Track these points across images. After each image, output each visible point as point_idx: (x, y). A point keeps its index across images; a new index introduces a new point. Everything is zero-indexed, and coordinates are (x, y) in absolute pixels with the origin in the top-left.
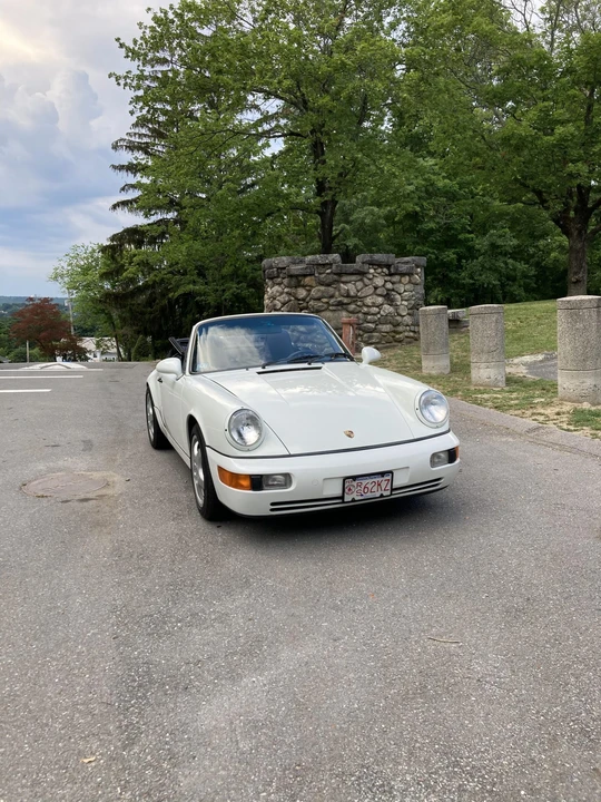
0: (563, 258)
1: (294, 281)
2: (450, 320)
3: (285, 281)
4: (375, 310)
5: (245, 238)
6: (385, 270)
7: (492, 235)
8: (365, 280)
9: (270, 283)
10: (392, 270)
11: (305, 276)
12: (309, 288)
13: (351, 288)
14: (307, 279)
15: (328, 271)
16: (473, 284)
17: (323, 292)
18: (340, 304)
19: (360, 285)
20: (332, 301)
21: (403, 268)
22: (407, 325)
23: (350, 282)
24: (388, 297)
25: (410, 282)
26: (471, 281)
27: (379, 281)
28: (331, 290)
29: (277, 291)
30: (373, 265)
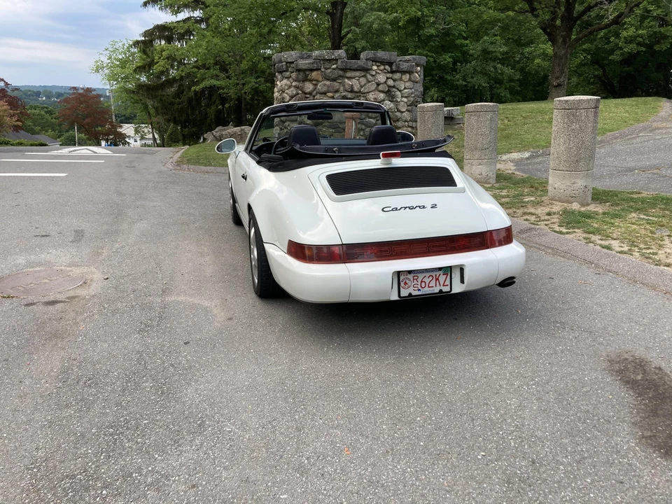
0: (546, 64)
1: (301, 75)
2: (445, 117)
3: (294, 75)
5: (261, 35)
6: (387, 67)
7: (484, 41)
8: (369, 77)
9: (279, 76)
10: (394, 68)
11: (312, 70)
12: (315, 82)
13: (355, 82)
14: (314, 73)
15: (334, 66)
16: (465, 85)
17: (328, 87)
18: (345, 98)
19: (363, 80)
20: (337, 95)
21: (405, 66)
22: (406, 121)
23: (354, 78)
24: (389, 93)
25: (410, 80)
26: (464, 83)
27: (381, 78)
28: (336, 84)
29: (286, 85)
30: (376, 62)
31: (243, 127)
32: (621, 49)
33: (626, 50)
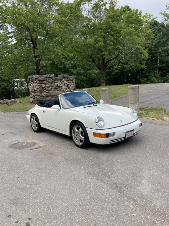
1: (41, 82)
3: (38, 82)
4: (65, 90)
6: (67, 79)
8: (62, 82)
9: (32, 83)
10: (69, 79)
11: (44, 80)
12: (46, 84)
13: (58, 84)
14: (45, 82)
15: (51, 79)
17: (50, 85)
18: (55, 88)
19: (60, 83)
20: (53, 88)
21: (71, 78)
23: (58, 82)
24: (68, 86)
25: (73, 82)
27: (65, 82)
28: (52, 85)
29: (35, 85)
30: (64, 77)
31: (15, 99)
32: (115, 71)
33: (116, 71)
